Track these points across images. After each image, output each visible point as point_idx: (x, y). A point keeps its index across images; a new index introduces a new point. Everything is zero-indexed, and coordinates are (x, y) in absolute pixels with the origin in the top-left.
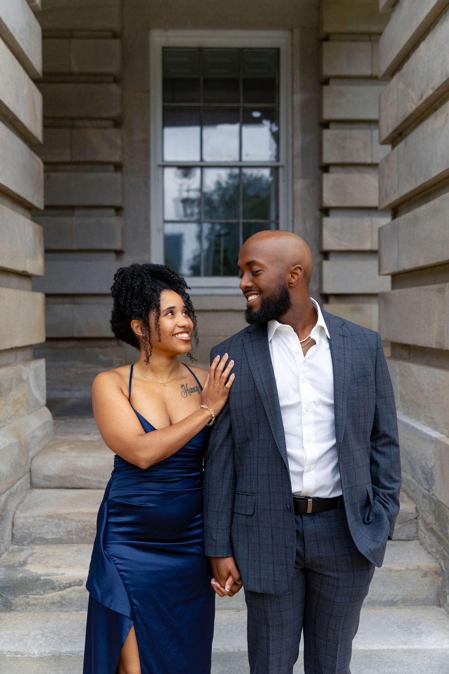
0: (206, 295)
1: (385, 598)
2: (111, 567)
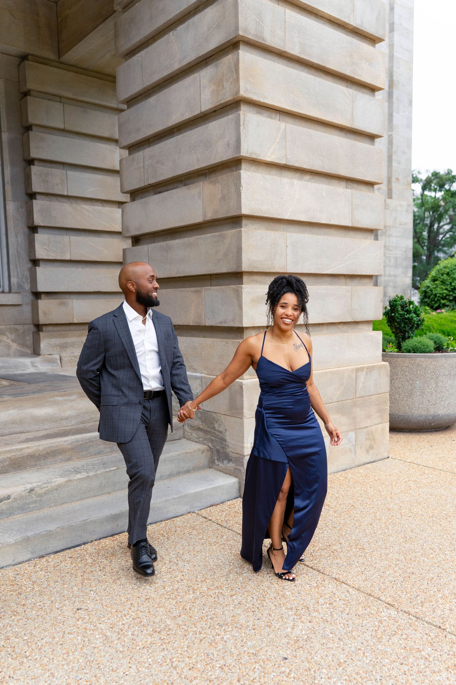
1: (184, 470)
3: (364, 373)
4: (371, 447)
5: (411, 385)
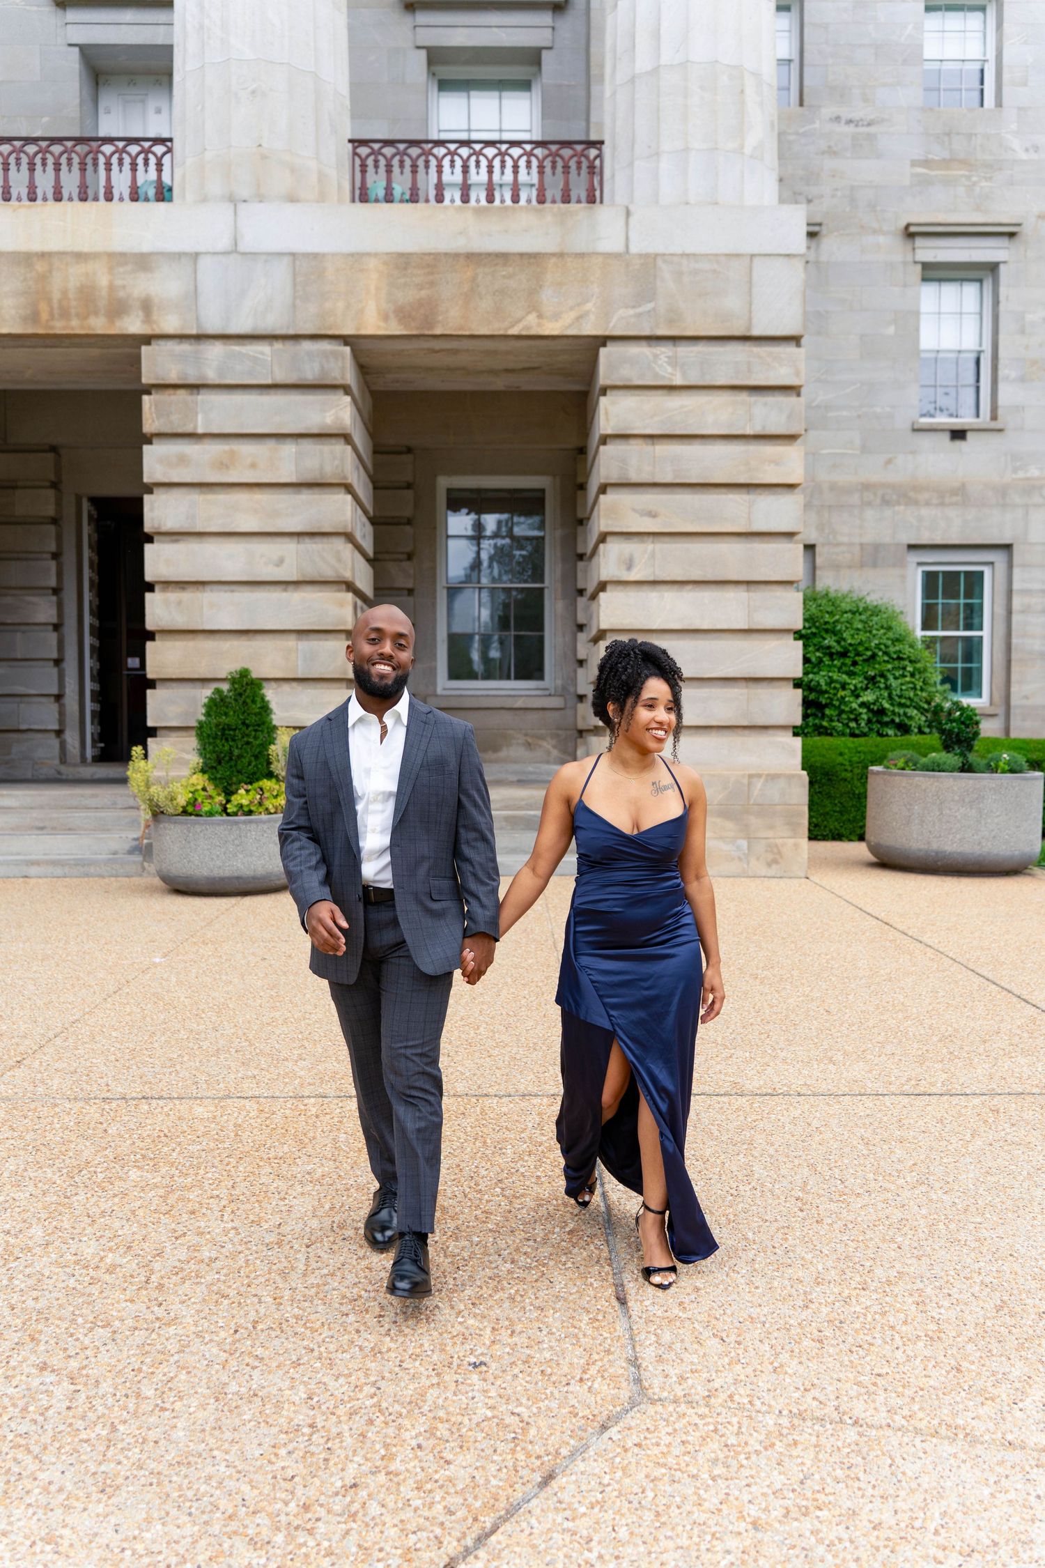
0: (482, 696)
2: (584, 979)
3: (762, 780)
4: (775, 861)
5: (909, 810)
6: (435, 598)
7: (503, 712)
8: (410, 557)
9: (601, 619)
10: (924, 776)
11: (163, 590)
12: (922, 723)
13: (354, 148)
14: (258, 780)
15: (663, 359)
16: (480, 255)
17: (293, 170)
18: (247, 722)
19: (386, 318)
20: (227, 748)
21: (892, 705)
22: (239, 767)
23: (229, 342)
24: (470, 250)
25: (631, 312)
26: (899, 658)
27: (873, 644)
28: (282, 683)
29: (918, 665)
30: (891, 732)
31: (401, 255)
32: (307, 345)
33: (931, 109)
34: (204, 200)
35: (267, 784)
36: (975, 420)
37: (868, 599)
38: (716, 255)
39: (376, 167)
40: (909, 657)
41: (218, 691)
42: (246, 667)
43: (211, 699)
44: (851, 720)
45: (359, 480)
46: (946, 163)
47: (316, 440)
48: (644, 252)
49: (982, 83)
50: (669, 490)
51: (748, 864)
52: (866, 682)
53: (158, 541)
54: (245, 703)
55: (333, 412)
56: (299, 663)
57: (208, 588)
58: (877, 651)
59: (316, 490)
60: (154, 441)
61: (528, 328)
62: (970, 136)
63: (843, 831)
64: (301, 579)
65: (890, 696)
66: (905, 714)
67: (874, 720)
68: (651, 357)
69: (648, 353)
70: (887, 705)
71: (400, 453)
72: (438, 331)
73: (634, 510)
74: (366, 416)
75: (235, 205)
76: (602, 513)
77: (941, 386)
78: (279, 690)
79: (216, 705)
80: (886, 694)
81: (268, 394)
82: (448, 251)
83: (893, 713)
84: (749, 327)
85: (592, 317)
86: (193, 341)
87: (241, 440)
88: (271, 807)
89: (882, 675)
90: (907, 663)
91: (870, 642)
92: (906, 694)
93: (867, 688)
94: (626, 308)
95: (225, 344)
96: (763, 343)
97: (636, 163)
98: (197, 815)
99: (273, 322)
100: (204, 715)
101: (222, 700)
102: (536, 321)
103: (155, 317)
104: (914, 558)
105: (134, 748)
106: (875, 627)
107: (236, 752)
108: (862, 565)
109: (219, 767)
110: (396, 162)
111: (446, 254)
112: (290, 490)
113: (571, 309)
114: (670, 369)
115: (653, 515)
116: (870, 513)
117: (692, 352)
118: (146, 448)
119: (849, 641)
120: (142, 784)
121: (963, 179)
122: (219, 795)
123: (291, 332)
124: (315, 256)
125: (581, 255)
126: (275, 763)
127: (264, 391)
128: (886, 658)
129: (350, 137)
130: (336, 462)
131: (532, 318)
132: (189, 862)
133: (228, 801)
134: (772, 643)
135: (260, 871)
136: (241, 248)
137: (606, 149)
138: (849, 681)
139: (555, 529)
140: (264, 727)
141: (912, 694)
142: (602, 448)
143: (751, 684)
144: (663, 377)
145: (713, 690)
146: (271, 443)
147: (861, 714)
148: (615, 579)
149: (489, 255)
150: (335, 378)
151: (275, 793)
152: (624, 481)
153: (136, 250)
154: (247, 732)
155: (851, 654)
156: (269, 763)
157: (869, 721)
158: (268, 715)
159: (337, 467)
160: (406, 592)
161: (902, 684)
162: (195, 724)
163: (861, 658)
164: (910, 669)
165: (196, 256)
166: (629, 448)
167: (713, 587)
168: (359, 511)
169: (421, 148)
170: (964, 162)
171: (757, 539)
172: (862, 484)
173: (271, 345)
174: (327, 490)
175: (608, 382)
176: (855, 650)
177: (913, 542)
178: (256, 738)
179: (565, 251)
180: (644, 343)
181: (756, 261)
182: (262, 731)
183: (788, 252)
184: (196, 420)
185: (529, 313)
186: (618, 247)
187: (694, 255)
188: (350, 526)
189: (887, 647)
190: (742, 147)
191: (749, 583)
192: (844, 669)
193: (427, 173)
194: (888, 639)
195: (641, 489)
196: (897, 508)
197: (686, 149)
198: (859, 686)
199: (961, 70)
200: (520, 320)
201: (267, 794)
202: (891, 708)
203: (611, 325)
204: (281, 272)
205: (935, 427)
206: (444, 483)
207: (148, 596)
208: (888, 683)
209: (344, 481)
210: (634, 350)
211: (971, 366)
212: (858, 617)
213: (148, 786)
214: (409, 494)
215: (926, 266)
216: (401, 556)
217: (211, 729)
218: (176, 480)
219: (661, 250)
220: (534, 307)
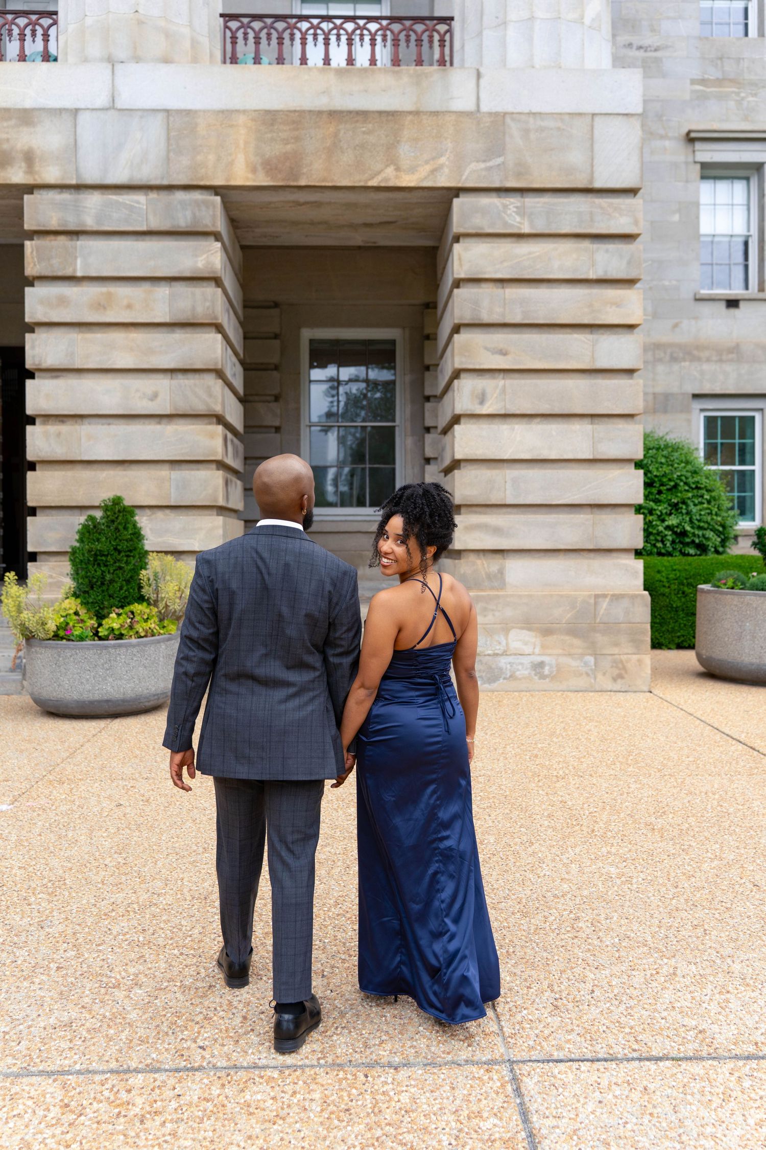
0: (341, 521)
3: (607, 600)
4: (621, 676)
5: (741, 626)
6: (299, 435)
7: (359, 535)
8: (277, 398)
9: (456, 450)
10: (755, 595)
11: (44, 423)
12: (718, 543)
13: (226, 22)
14: (129, 604)
15: (512, 209)
16: (341, 112)
17: (167, 35)
18: (119, 547)
19: (254, 170)
20: (99, 573)
21: (692, 527)
22: (111, 592)
23: (106, 192)
24: (332, 108)
25: (482, 165)
26: (698, 488)
27: (675, 476)
28: (155, 510)
29: (713, 494)
30: (692, 551)
31: (268, 112)
32: (180, 195)
33: (707, 38)
34: (86, 60)
35: (137, 607)
36: (745, 292)
37: (668, 438)
38: (560, 114)
39: (246, 39)
40: (706, 487)
41: (91, 518)
42: (119, 494)
43: (85, 526)
44: (657, 541)
45: (229, 322)
46: (719, 82)
47: (188, 282)
48: (494, 111)
49: (746, 18)
50: (518, 330)
51: (595, 678)
52: (670, 508)
53: (39, 377)
54: (117, 529)
55: (204, 256)
56: (172, 490)
57: (86, 421)
58: (678, 481)
59: (189, 329)
60: (36, 283)
61: (387, 180)
62: (738, 60)
63: (662, 640)
64: (174, 412)
65: (691, 521)
66: (704, 536)
67: (677, 541)
68: (501, 208)
69: (499, 204)
70: (688, 528)
71: (269, 307)
72: (303, 182)
73: (486, 348)
74: (237, 266)
75: (113, 65)
76: (456, 351)
77: (717, 264)
78: (153, 516)
79: (89, 532)
80: (688, 519)
81: (143, 240)
82: (312, 109)
83: (694, 535)
84: (592, 180)
85: (446, 170)
86: (73, 191)
87: (118, 283)
88: (141, 630)
89: (684, 503)
90: (704, 492)
91: (672, 474)
92: (705, 518)
93: (671, 514)
94: (478, 162)
95: (103, 194)
96: (604, 195)
97: (485, 33)
98: (69, 640)
99: (148, 173)
100: (78, 541)
101: (95, 527)
102: (394, 173)
103: (37, 168)
104: (697, 405)
105: (7, 574)
106: (677, 461)
107: (108, 577)
108: (655, 411)
109: (91, 592)
110: (263, 35)
111: (310, 111)
112: (164, 329)
113: (427, 162)
114: (518, 219)
115: (503, 353)
116: (660, 368)
117: (538, 203)
118: (28, 290)
119: (655, 474)
120: (14, 609)
121: (733, 95)
122: (91, 618)
123: (165, 182)
124: (188, 112)
125: (436, 113)
126: (147, 588)
127: (140, 238)
128: (687, 488)
129: (221, 12)
130: (208, 304)
131: (390, 171)
132: (59, 685)
133: (100, 625)
134: (615, 473)
135: (130, 694)
136: (119, 105)
137: (456, 24)
138: (655, 507)
139: (405, 374)
140: (136, 553)
141: (709, 518)
142: (456, 291)
143: (595, 510)
144: (512, 226)
145: (561, 516)
146: (146, 286)
147: (666, 535)
148: (469, 412)
149: (350, 112)
150: (206, 226)
151: (145, 617)
152: (477, 322)
153: (19, 106)
154: (119, 557)
155: (657, 485)
156: (140, 587)
157: (673, 542)
158: (140, 541)
159: (208, 308)
160: (273, 430)
161: (701, 510)
162: (70, 550)
163: (665, 488)
164: (707, 497)
165: (76, 112)
166: (480, 291)
167: (560, 420)
168: (229, 351)
169: (287, 22)
170: (734, 82)
171: (600, 375)
172: (654, 344)
173: (146, 195)
174: (198, 329)
175: (462, 230)
176: (660, 481)
177: (697, 392)
178: (127, 563)
179: (421, 109)
180: (494, 194)
181: (597, 119)
182: (134, 557)
183: (626, 112)
184: (76, 264)
185: (387, 166)
186: (470, 106)
187: (540, 113)
188: (220, 363)
189: (687, 478)
190: (582, 17)
191: (593, 416)
192: (651, 497)
193: (292, 45)
194: (687, 471)
195: (492, 330)
196: (683, 364)
197: (532, 18)
198: (664, 511)
199: (729, 8)
200: (379, 173)
201: (137, 618)
202: (692, 531)
203: (464, 177)
204: (156, 128)
205: (713, 297)
206: (307, 334)
207: (29, 429)
208: (690, 508)
209: (214, 321)
210: (485, 201)
211: (741, 248)
212: (660, 452)
213: (19, 611)
214: (277, 343)
215: (704, 166)
216: (268, 398)
217: (83, 555)
218: (56, 319)
219: (510, 109)
220: (393, 161)
